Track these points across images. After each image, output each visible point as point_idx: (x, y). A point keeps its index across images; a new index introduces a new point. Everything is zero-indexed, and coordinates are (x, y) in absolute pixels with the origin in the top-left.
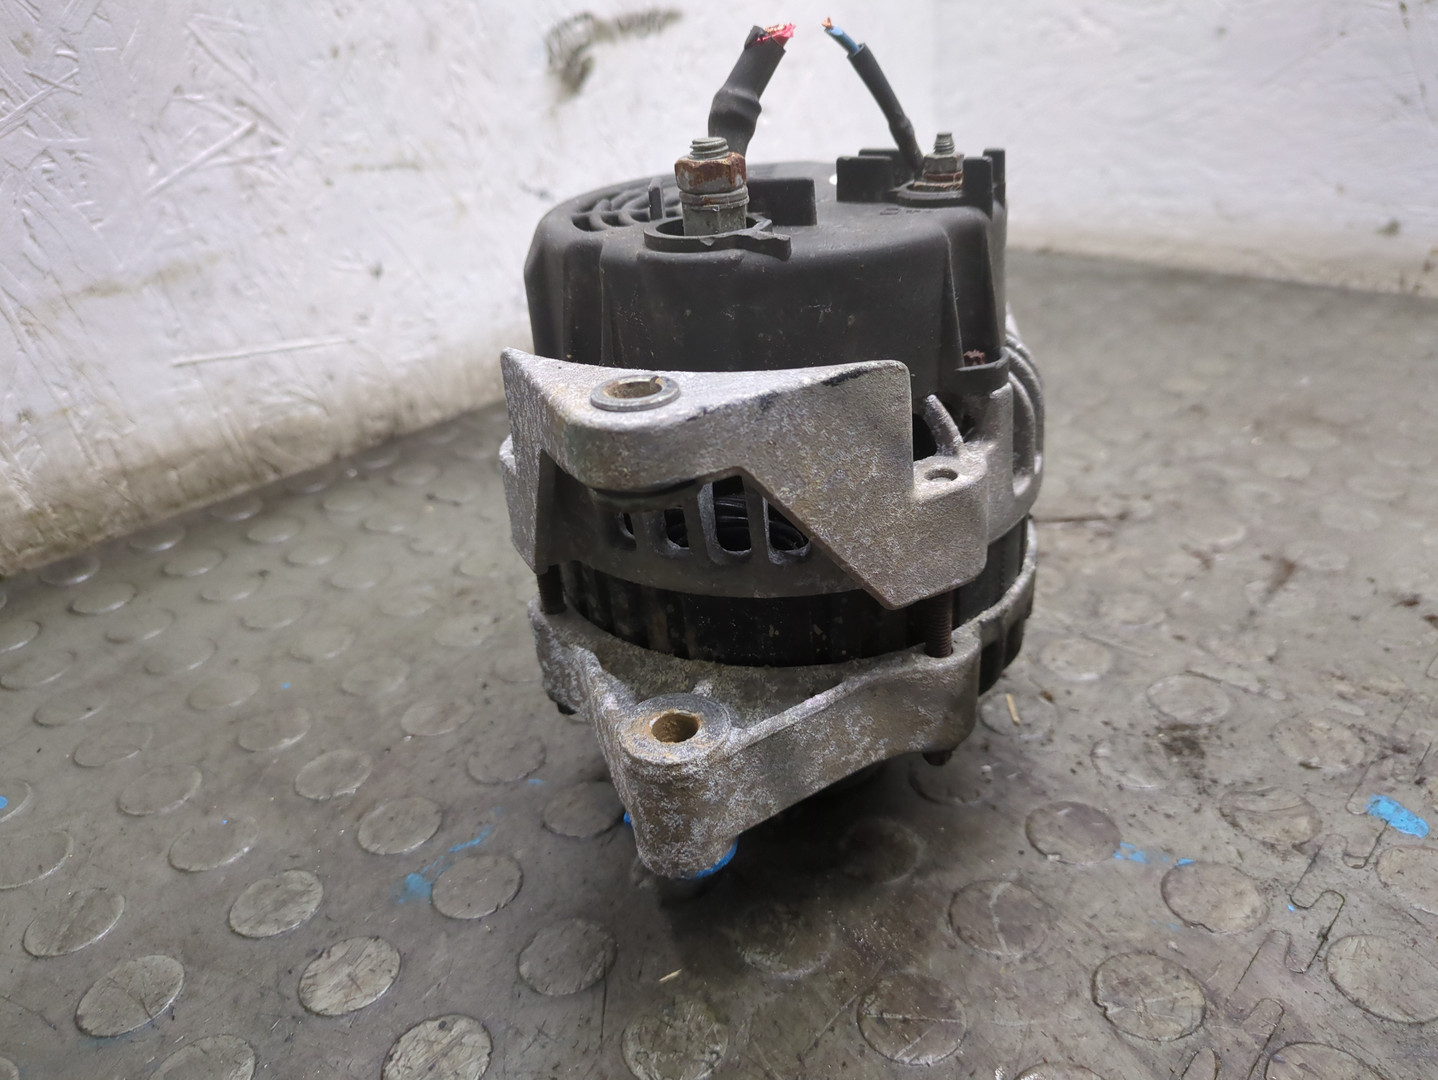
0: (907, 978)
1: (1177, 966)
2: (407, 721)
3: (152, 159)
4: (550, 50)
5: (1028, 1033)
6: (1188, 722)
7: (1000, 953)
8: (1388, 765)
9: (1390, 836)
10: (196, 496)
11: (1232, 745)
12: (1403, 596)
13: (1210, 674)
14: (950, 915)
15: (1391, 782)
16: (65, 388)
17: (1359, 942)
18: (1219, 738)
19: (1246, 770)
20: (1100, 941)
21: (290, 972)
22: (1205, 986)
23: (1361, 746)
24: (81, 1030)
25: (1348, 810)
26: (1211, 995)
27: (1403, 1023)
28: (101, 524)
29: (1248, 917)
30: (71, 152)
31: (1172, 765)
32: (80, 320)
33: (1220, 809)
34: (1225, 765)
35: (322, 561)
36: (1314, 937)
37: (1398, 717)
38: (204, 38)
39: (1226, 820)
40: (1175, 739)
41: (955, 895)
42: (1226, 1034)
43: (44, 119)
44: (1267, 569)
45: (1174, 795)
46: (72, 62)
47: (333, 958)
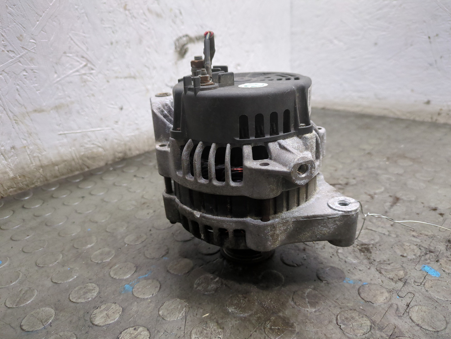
0: (280, 317)
1: (363, 313)
2: (126, 240)
3: (56, 73)
4: (176, 45)
5: (317, 333)
6: (366, 243)
7: (308, 310)
8: (427, 256)
9: (428, 277)
10: (63, 175)
11: (380, 250)
12: (432, 208)
13: (373, 230)
14: (293, 298)
15: (429, 261)
16: (26, 140)
17: (419, 307)
18: (376, 248)
19: (384, 257)
20: (339, 306)
21: (88, 313)
22: (371, 320)
23: (420, 251)
24: (22, 329)
25: (415, 269)
26: (373, 322)
27: (432, 331)
28: (34, 182)
29: (385, 300)
30: (32, 70)
31: (361, 256)
32: (31, 120)
33: (376, 268)
34: (377, 256)
35: (102, 194)
36: (405, 306)
37: (431, 242)
38: (73, 38)
39: (378, 272)
40: (362, 248)
41: (294, 292)
42: (378, 334)
43: (25, 60)
44: (391, 199)
45: (362, 264)
46: (34, 44)
47: (101, 309)
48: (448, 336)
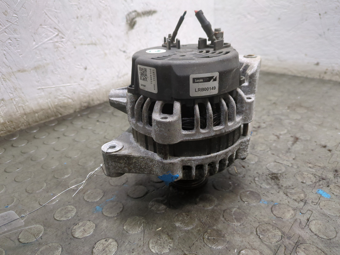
0: (214, 229)
1: (275, 226)
3: (34, 41)
4: (127, 19)
5: (242, 241)
6: (275, 173)
7: (235, 224)
8: (321, 183)
9: (322, 198)
10: (42, 120)
11: (286, 178)
12: (323, 145)
13: (280, 162)
14: (223, 215)
15: (322, 186)
16: (12, 94)
17: (316, 221)
18: (283, 176)
19: (289, 183)
20: (258, 221)
21: (69, 228)
22: (282, 231)
23: (315, 178)
24: (19, 241)
25: (312, 192)
26: (283, 233)
27: (326, 239)
28: (19, 126)
29: (291, 216)
30: (15, 39)
31: (272, 182)
32: (16, 78)
33: (284, 192)
34: (284, 182)
35: (73, 135)
36: (306, 220)
37: (323, 172)
38: (47, 13)
39: (285, 194)
40: (273, 177)
41: (224, 211)
42: (287, 242)
43: (10, 31)
44: (292, 139)
45: (273, 189)
46: (16, 18)
47: (79, 225)
48: (338, 242)
